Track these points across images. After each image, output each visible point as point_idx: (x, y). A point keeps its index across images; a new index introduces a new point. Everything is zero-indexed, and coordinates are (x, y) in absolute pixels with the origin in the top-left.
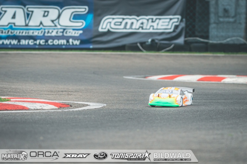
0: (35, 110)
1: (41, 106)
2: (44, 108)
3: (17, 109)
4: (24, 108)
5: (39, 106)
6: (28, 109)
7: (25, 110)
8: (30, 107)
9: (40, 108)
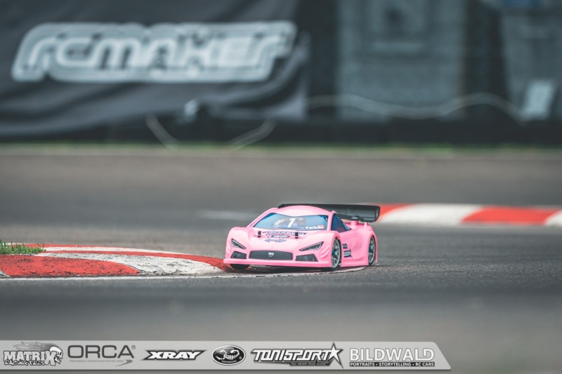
0: (155, 274)
1: (172, 265)
2: (183, 270)
3: (103, 271)
4: (121, 270)
5: (165, 265)
6: (138, 273)
7: (128, 275)
8: (140, 268)
9: (173, 270)
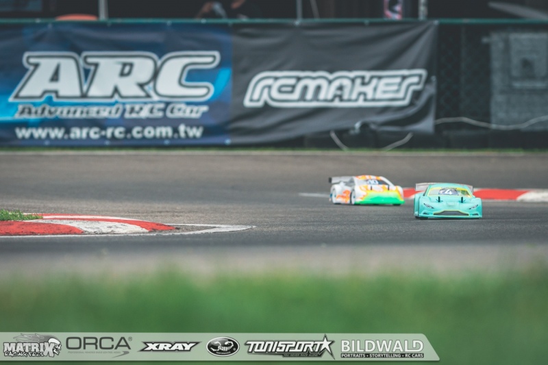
0: (95, 233)
1: (111, 227)
2: (117, 231)
3: (58, 231)
4: (71, 230)
5: (106, 227)
6: (83, 233)
7: (75, 234)
8: (85, 229)
9: (110, 230)
